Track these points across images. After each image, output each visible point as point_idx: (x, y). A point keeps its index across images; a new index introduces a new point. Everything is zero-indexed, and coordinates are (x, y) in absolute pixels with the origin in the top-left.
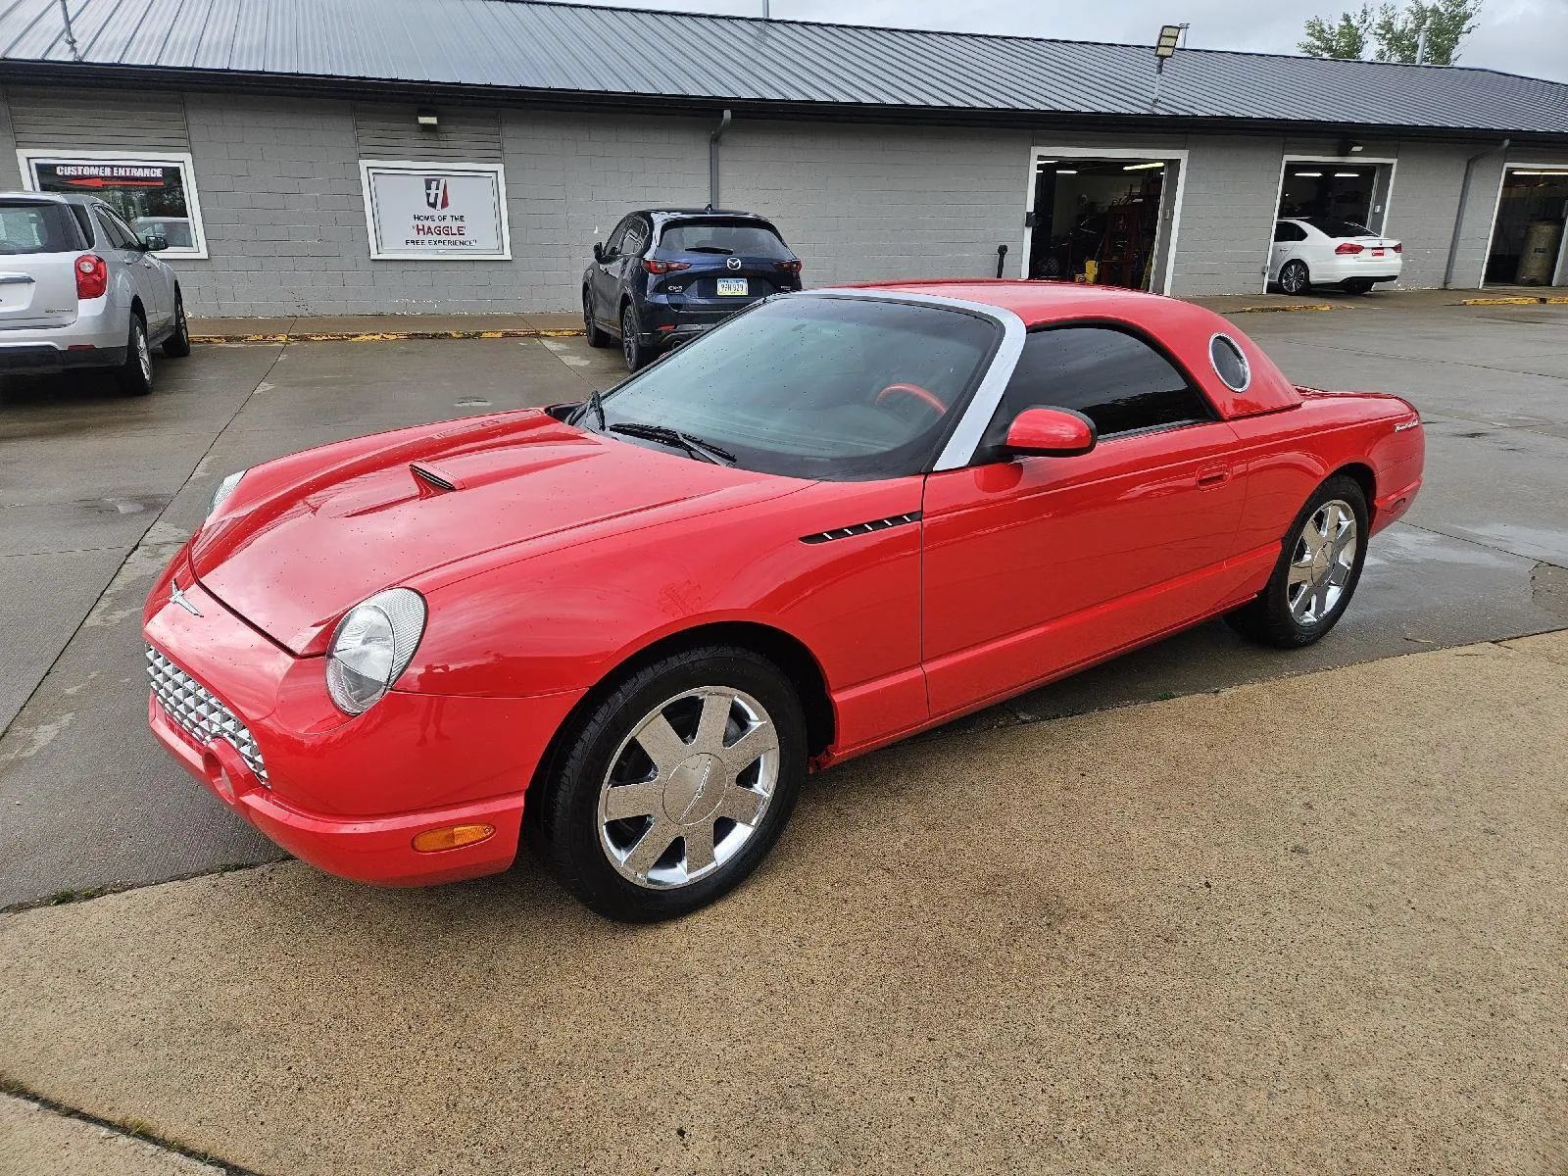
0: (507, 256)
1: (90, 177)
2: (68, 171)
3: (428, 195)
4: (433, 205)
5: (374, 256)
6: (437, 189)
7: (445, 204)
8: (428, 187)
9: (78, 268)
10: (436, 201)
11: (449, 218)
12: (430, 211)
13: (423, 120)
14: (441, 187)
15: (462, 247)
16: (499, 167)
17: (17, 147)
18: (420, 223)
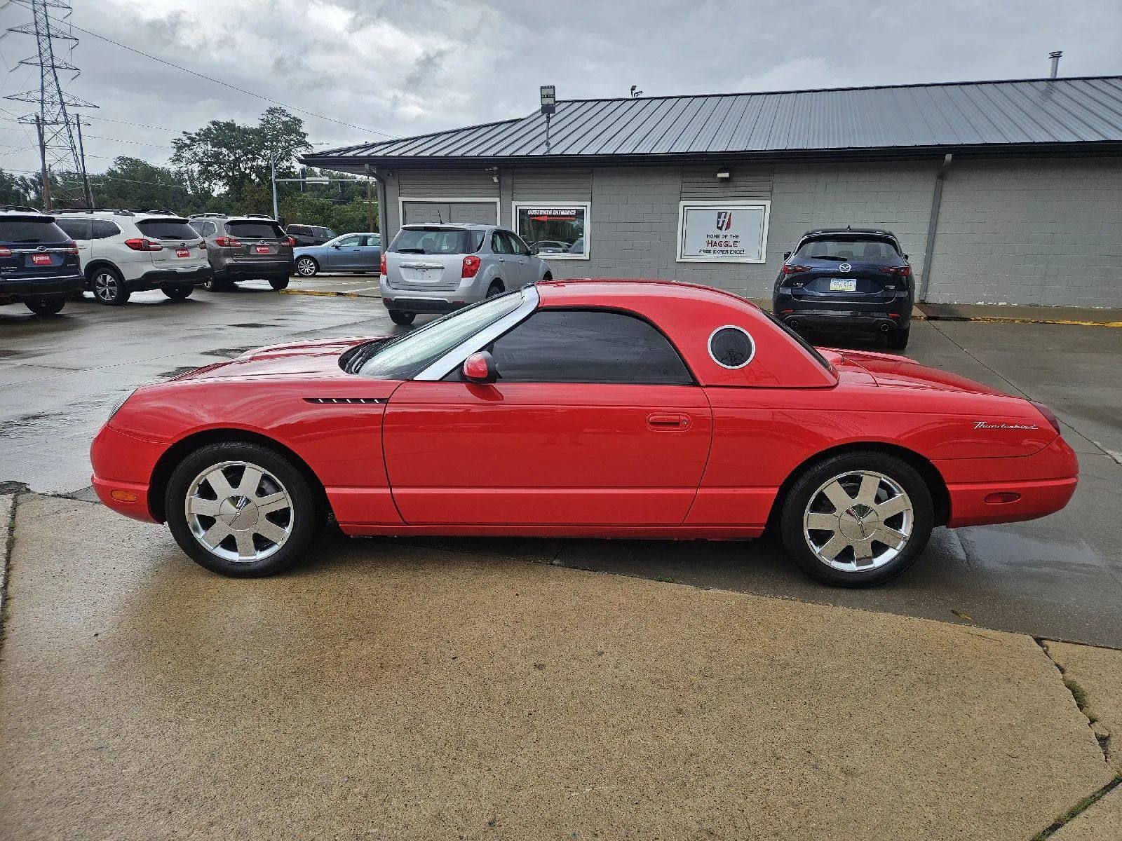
0: (763, 261)
1: (542, 216)
2: (535, 213)
3: (718, 222)
4: (720, 228)
5: (678, 259)
6: (725, 217)
7: (728, 227)
8: (719, 217)
9: (464, 262)
10: (722, 225)
11: (729, 236)
12: (718, 232)
13: (719, 175)
14: (727, 217)
15: (735, 255)
16: (768, 203)
17: (513, 200)
18: (710, 239)
